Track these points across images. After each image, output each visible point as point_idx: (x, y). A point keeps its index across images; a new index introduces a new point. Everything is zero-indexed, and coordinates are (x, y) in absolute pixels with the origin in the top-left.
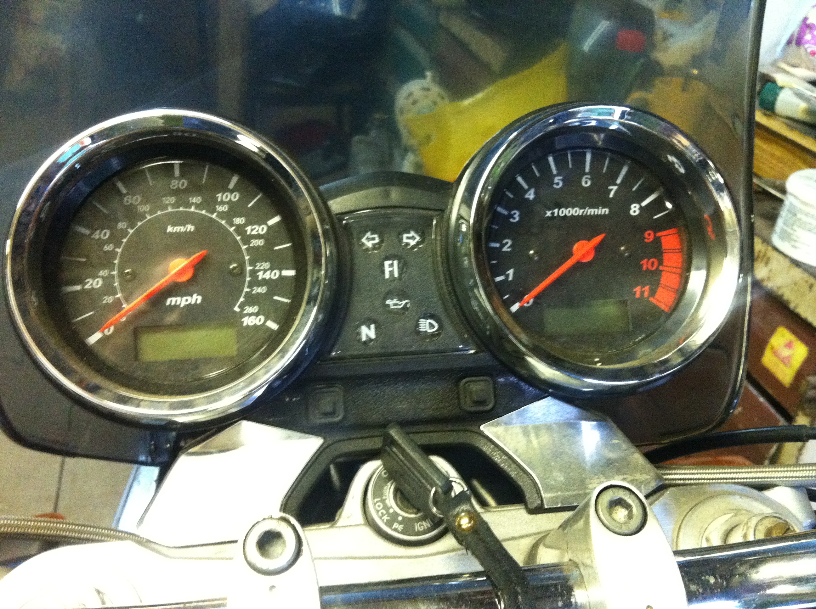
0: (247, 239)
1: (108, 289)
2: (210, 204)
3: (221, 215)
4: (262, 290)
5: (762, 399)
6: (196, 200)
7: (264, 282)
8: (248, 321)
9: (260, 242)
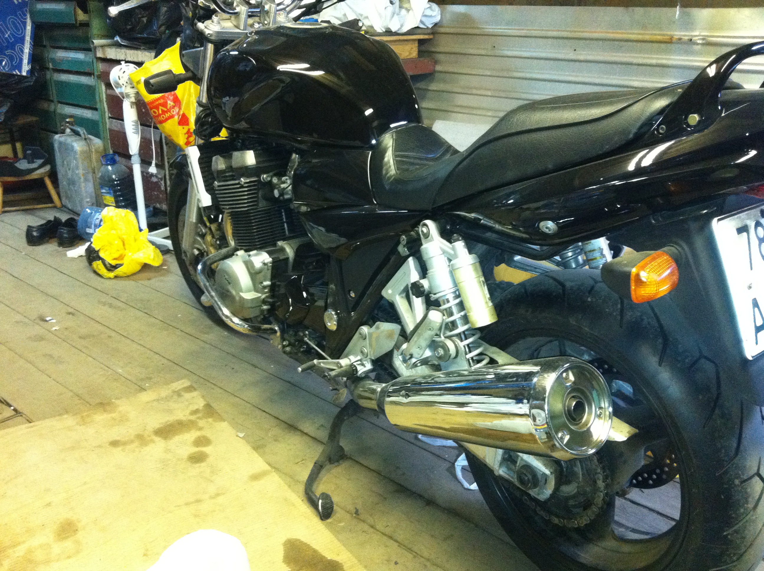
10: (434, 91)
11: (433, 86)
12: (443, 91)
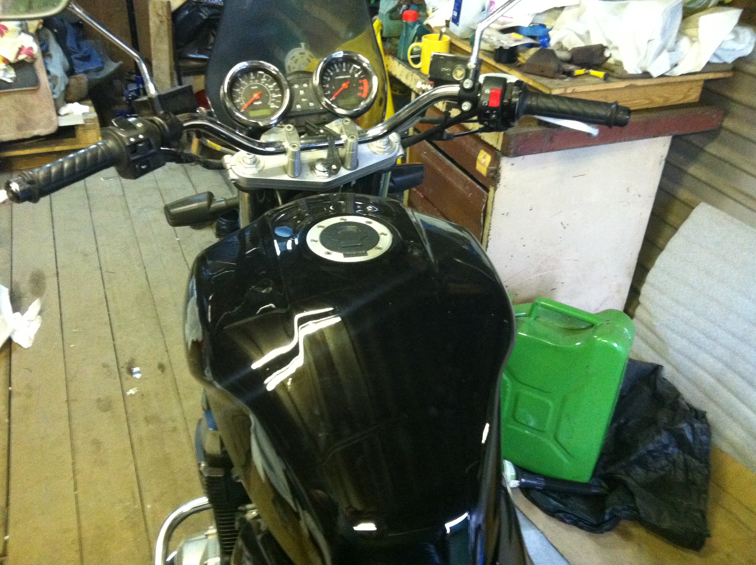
0: (269, 88)
1: (241, 102)
2: (260, 81)
3: (263, 84)
4: (274, 100)
5: (478, 186)
6: (257, 81)
7: (275, 98)
8: (272, 107)
9: (272, 89)
10: (711, 154)
11: (713, 148)
12: (726, 161)
